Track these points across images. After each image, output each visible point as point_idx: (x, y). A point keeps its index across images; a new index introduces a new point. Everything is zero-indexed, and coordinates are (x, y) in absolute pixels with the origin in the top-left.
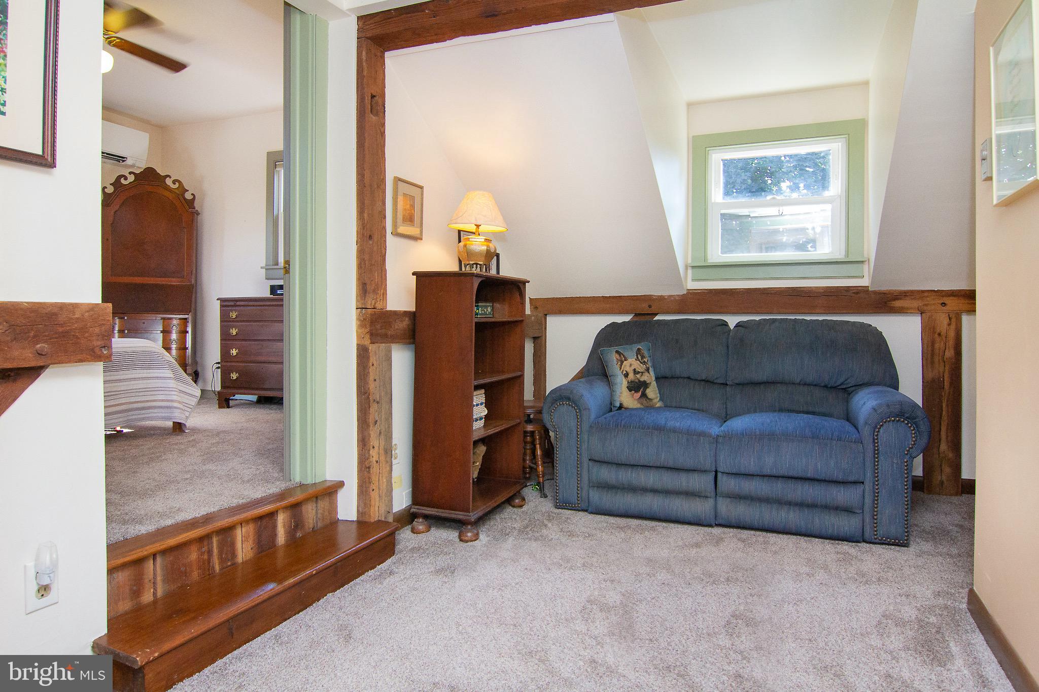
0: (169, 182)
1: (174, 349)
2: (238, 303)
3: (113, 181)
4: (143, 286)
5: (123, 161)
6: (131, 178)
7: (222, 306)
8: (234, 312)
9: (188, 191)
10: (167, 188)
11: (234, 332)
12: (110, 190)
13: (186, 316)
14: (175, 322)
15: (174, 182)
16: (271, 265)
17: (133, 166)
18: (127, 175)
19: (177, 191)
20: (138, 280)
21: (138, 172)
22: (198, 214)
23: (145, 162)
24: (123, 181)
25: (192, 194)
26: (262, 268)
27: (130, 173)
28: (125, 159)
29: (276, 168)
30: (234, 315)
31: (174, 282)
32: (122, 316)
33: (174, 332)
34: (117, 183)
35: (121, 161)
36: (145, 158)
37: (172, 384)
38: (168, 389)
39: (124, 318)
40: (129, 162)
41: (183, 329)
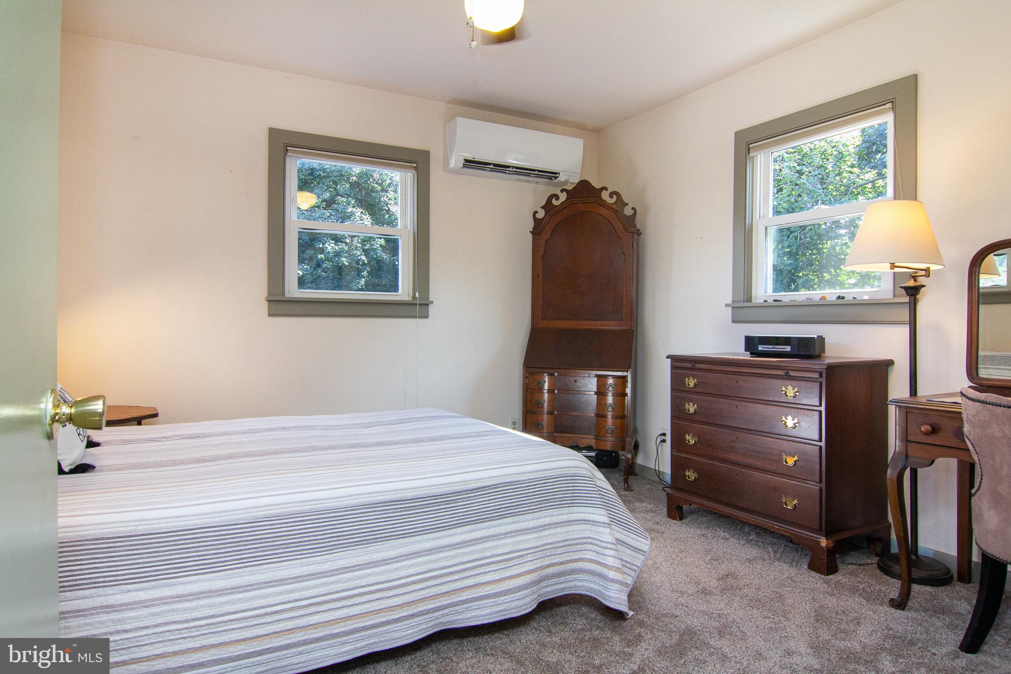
0: (605, 196)
1: (610, 417)
2: (698, 366)
3: (543, 204)
4: (575, 334)
5: (556, 178)
6: (563, 197)
7: (673, 368)
8: (691, 378)
9: (627, 204)
10: (603, 204)
11: (691, 408)
12: (541, 214)
13: (625, 374)
14: (611, 381)
15: (611, 196)
16: (740, 301)
17: (566, 182)
18: (559, 193)
19: (614, 207)
20: (571, 324)
21: (570, 188)
22: (639, 233)
23: (579, 175)
24: (555, 202)
25: (633, 209)
26: (727, 305)
27: (562, 191)
28: (558, 175)
29: (749, 153)
30: (691, 383)
31: (611, 325)
32: (552, 371)
33: (610, 394)
34: (548, 206)
35: (553, 179)
36: (579, 171)
37: (606, 535)
38: (600, 543)
39: (553, 374)
40: (562, 178)
41: (620, 391)
